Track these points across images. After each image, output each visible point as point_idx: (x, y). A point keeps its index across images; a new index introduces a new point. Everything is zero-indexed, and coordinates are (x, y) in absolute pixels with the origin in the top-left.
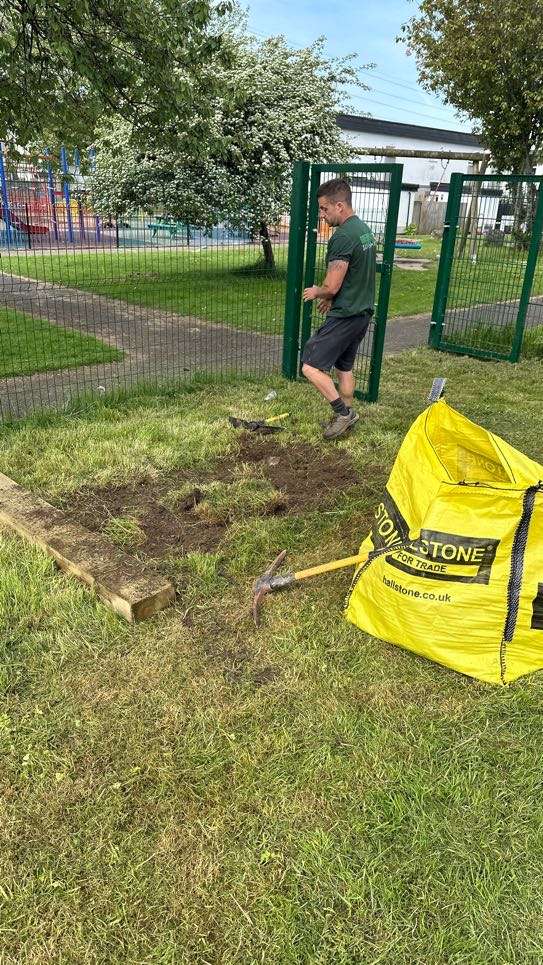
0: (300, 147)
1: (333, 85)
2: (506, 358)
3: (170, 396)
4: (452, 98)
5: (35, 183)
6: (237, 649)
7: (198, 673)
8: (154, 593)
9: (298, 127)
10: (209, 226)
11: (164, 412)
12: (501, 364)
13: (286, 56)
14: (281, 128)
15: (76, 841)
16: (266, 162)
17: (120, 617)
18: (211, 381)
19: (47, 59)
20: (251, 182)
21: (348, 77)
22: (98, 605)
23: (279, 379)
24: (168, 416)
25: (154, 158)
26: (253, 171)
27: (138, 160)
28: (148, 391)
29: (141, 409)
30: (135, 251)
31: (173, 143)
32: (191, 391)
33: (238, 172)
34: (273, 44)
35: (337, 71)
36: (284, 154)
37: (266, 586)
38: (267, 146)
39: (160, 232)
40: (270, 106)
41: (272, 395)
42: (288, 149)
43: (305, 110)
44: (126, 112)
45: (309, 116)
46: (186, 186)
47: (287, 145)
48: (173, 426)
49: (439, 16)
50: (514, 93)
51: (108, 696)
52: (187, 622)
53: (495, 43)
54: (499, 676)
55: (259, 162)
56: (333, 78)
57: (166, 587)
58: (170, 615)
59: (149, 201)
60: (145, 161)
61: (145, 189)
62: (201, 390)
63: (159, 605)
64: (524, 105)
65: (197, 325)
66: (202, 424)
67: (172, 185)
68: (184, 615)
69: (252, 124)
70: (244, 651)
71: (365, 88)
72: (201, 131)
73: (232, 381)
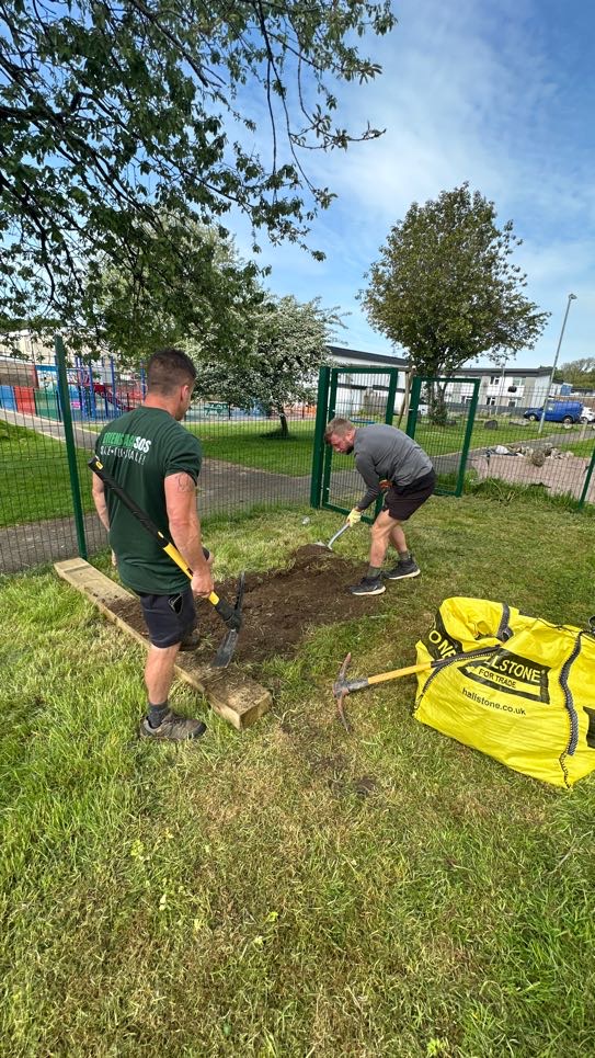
0: (306, 360)
1: (326, 325)
2: (453, 494)
3: (237, 522)
4: (390, 335)
5: (133, 382)
6: (334, 755)
7: (307, 785)
8: (257, 702)
9: (305, 348)
10: (248, 408)
11: (233, 535)
12: (450, 498)
13: (296, 307)
14: (295, 349)
15: (226, 1029)
16: (285, 370)
17: (230, 725)
18: (263, 511)
19: (148, 303)
20: (276, 382)
21: (334, 320)
22: (210, 712)
23: (309, 509)
24: (237, 537)
25: (214, 366)
26: (276, 375)
27: (204, 368)
28: (221, 519)
29: (217, 532)
30: (197, 423)
31: (227, 359)
32: (251, 518)
33: (266, 375)
34: (287, 300)
35: (327, 315)
36: (296, 365)
37: (345, 690)
38: (286, 359)
39: (211, 412)
40: (287, 336)
41: (306, 520)
42: (300, 362)
43: (310, 339)
44: (198, 339)
45: (311, 342)
46: (235, 383)
47: (298, 359)
48: (242, 545)
49: (382, 288)
50: (428, 333)
51: (231, 815)
52: (286, 728)
53: (418, 304)
54: (563, 779)
55: (280, 368)
56: (325, 320)
57: (266, 696)
58: (270, 720)
59: (211, 392)
60: (208, 368)
61: (209, 384)
62: (258, 517)
63: (260, 712)
64: (435, 340)
65: (245, 471)
66: (263, 543)
67: (226, 382)
68: (281, 720)
69: (276, 346)
70: (340, 757)
71: (345, 327)
72: (246, 351)
73: (277, 510)
